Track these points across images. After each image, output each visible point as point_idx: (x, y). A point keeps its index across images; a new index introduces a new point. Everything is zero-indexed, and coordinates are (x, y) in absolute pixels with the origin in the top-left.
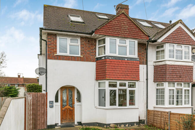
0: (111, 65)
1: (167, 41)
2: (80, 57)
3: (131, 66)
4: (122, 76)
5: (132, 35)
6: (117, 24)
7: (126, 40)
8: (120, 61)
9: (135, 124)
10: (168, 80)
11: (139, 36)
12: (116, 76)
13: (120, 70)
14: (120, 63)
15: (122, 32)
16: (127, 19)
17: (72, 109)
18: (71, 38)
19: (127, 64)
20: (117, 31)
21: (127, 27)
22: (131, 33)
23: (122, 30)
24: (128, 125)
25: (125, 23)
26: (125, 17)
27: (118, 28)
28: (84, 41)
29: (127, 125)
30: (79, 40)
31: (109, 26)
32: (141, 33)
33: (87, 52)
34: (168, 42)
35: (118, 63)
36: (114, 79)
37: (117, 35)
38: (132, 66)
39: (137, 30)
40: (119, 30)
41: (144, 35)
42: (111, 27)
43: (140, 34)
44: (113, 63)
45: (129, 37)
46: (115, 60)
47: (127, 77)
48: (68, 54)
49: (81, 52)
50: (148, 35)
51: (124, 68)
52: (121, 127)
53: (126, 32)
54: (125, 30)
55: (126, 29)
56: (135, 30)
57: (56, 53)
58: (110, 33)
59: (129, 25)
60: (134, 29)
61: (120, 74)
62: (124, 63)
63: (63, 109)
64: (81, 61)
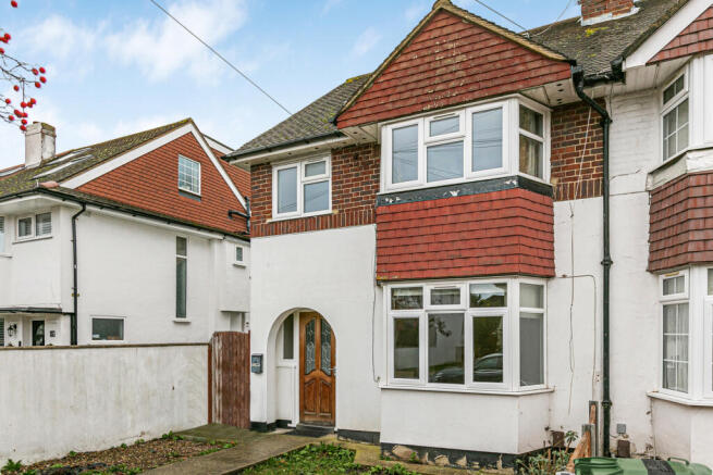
0: (394, 225)
1: (694, 49)
2: (330, 215)
3: (476, 217)
4: (436, 265)
5: (483, 85)
6: (418, 62)
7: (457, 113)
8: (429, 204)
9: (500, 463)
10: (698, 257)
11: (515, 78)
12: (413, 266)
13: (432, 239)
14: (430, 213)
15: (439, 88)
16: (460, 27)
17: (328, 380)
18: (306, 163)
19: (459, 209)
20: (415, 93)
21: (459, 59)
22: (478, 78)
23: (437, 80)
24: (465, 458)
25: (450, 46)
26: (451, 21)
27: (421, 77)
28: (341, 162)
29: (463, 462)
30: (328, 160)
31: (385, 85)
32: (528, 58)
33: (351, 195)
34: (703, 47)
35: (422, 214)
36: (404, 276)
37: (418, 108)
38: (483, 216)
39: (508, 54)
40: (427, 83)
41: (546, 63)
42: (393, 83)
43: (521, 68)
44: (400, 216)
45: (470, 97)
46: (408, 207)
47: (459, 263)
48: (299, 213)
49: (333, 198)
50: (561, 57)
51: (447, 228)
52: (437, 465)
53: (453, 84)
54: (450, 77)
55: (453, 68)
56: (496, 57)
57: (271, 217)
58: (390, 106)
59: (468, 48)
60: (491, 58)
61: (429, 256)
62: (447, 211)
63: (307, 379)
64: (331, 227)
